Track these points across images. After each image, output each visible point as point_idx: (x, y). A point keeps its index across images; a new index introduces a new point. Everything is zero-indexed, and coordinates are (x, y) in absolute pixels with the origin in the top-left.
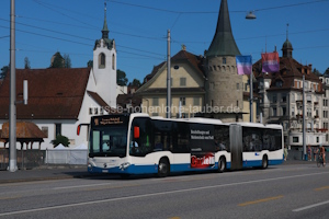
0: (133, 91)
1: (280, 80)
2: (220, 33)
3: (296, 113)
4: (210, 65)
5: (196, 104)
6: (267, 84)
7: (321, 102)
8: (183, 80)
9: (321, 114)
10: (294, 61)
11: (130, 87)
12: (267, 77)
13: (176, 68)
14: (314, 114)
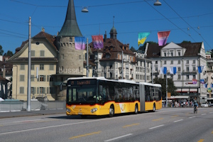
0: (7, 59)
1: (108, 54)
2: (68, 21)
3: (119, 76)
4: (61, 42)
5: (51, 69)
6: (100, 56)
7: (135, 69)
8: (42, 52)
9: (134, 77)
10: (118, 41)
11: (5, 56)
12: (100, 52)
13: (38, 44)
14: (130, 77)
